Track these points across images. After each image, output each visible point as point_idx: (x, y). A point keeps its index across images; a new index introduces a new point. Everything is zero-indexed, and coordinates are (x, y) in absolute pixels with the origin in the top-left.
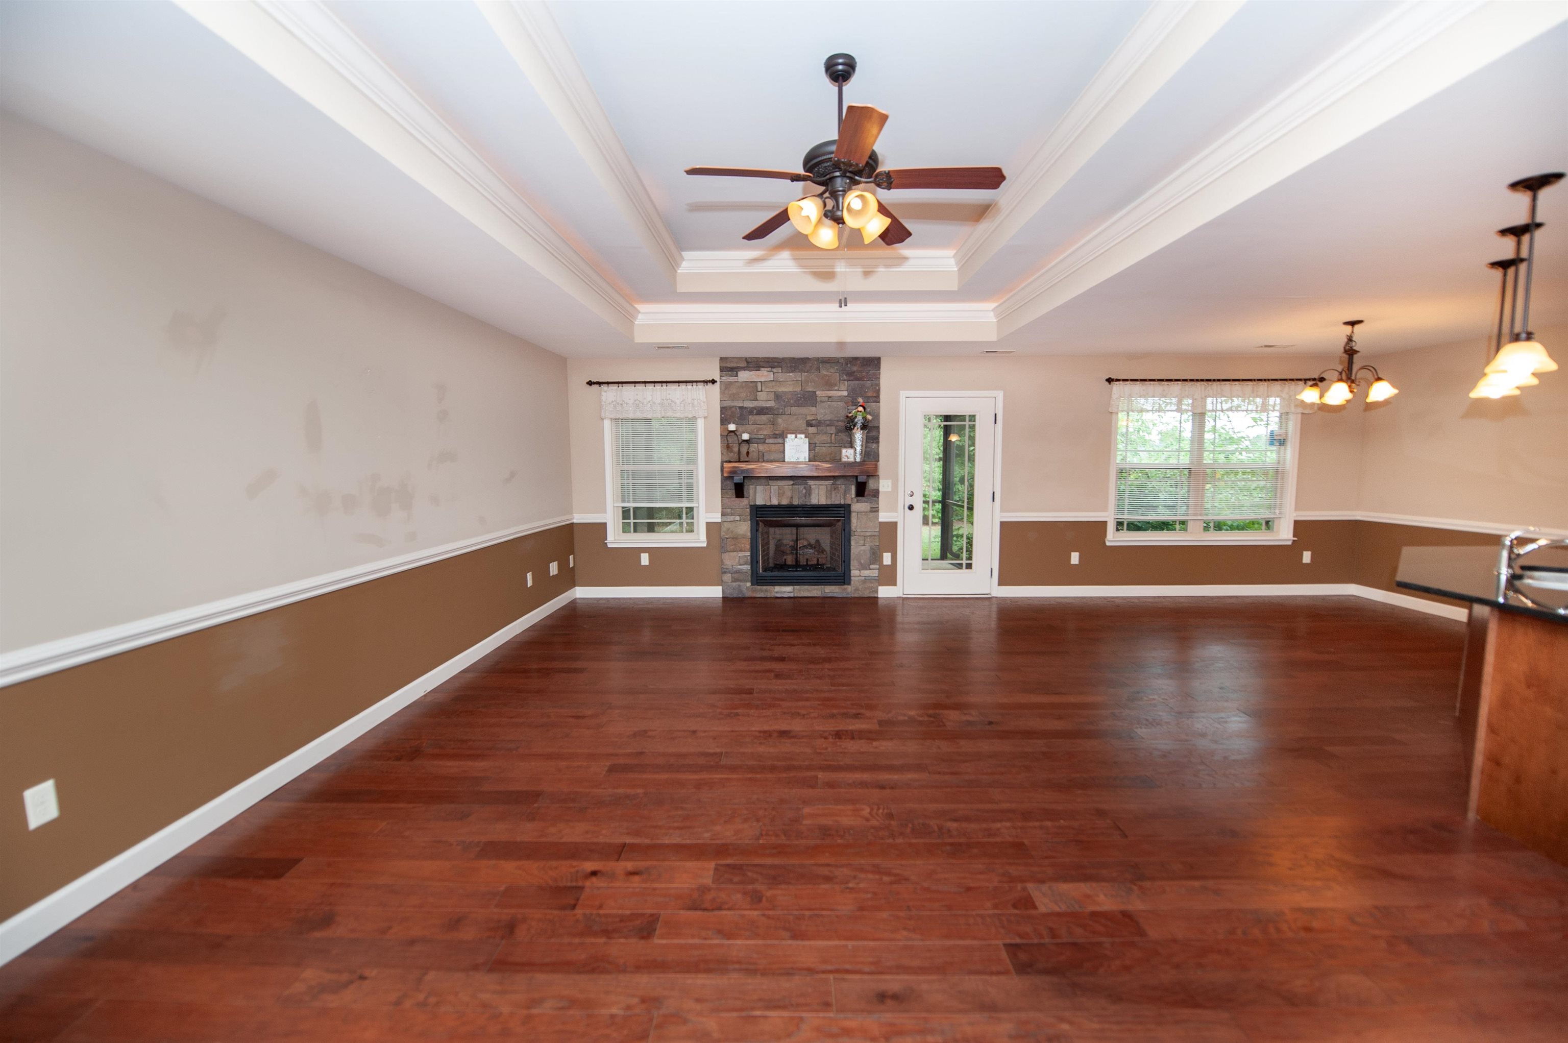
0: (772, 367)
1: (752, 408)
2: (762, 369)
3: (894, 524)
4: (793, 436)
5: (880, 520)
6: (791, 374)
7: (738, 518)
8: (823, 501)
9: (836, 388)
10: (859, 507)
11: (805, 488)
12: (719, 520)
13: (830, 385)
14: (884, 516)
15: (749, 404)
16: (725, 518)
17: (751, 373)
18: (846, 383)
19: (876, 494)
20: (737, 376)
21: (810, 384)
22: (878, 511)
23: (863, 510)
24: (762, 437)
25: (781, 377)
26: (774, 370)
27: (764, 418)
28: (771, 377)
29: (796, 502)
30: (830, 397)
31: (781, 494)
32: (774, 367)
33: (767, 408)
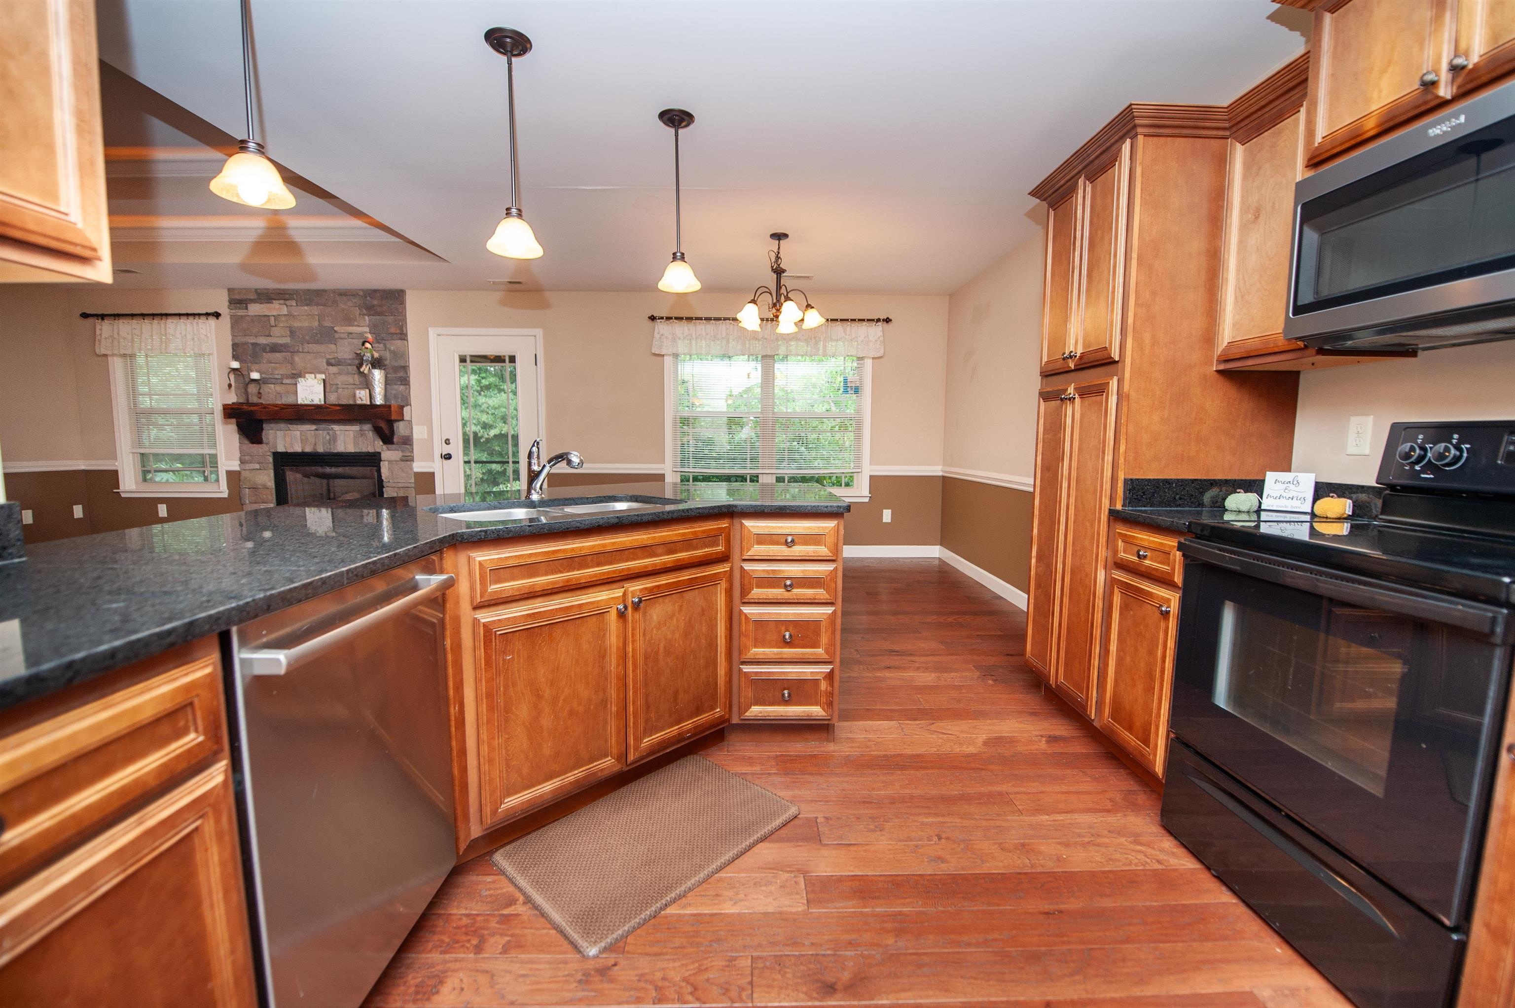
0: (284, 300)
1: (265, 344)
2: (274, 301)
3: (432, 475)
4: (313, 376)
5: (416, 470)
6: (306, 308)
7: (257, 466)
8: (351, 449)
9: (356, 323)
10: (388, 455)
11: (328, 434)
12: (238, 469)
13: (349, 320)
14: (419, 466)
15: (262, 340)
16: (243, 466)
17: (262, 305)
18: (367, 317)
19: (408, 441)
20: (247, 308)
21: (326, 318)
22: (412, 460)
23: (393, 458)
24: (279, 377)
25: (296, 311)
26: (288, 303)
27: (278, 355)
28: (284, 310)
29: (321, 449)
30: (351, 333)
31: (304, 441)
32: (287, 300)
33: (281, 345)
